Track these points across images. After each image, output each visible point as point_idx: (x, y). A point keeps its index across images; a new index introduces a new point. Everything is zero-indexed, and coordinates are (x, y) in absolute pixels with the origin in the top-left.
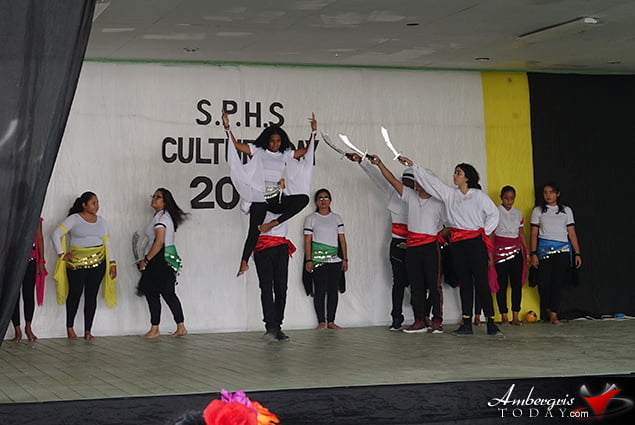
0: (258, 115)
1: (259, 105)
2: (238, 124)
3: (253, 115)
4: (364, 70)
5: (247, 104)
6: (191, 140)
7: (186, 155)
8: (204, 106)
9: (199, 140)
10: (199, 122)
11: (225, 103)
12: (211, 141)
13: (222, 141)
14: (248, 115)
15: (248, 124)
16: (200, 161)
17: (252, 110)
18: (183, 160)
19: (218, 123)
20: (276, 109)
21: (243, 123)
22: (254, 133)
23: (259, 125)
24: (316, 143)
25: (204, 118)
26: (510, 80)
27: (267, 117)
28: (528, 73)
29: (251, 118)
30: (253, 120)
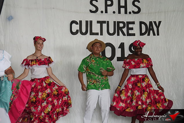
0: (125, 7)
1: (126, 1)
2: (114, 12)
3: (123, 7)
5: (119, 1)
6: (87, 22)
7: (84, 30)
8: (94, 2)
9: (91, 22)
10: (91, 11)
12: (98, 22)
13: (104, 22)
14: (120, 7)
15: (119, 12)
16: (92, 34)
17: (122, 4)
18: (82, 34)
19: (102, 12)
20: (136, 3)
21: (117, 11)
22: (124, 18)
23: (126, 13)
24: (160, 22)
25: (94, 9)
27: (131, 8)
29: (121, 9)
30: (123, 10)
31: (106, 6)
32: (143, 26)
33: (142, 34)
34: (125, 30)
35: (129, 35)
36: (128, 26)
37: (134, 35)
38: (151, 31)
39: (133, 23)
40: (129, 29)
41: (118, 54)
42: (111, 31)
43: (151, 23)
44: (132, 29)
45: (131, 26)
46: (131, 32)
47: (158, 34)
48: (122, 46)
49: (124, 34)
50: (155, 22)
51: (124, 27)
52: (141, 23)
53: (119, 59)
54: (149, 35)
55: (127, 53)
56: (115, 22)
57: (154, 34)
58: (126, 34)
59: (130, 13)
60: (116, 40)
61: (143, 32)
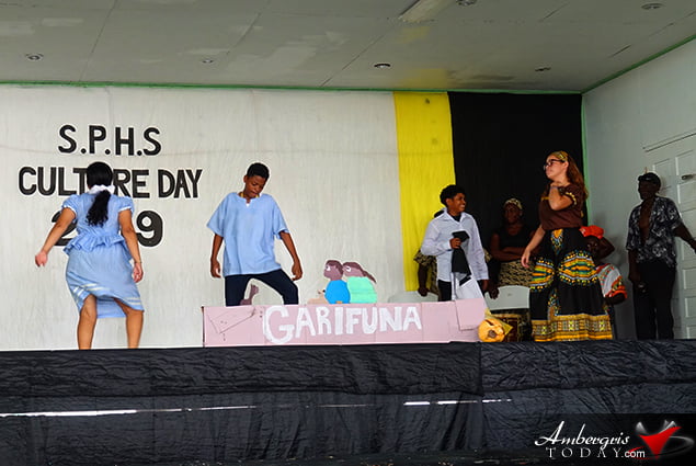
0: (130, 142)
1: (131, 130)
2: (108, 152)
3: (125, 142)
4: (255, 92)
5: (118, 130)
6: (53, 170)
7: (47, 187)
8: (68, 132)
9: (62, 170)
10: (61, 149)
11: (92, 129)
12: (76, 170)
14: (119, 142)
15: (118, 152)
16: (62, 192)
17: (125, 135)
18: (43, 192)
19: (83, 151)
20: (152, 135)
21: (113, 151)
22: (126, 162)
23: (131, 153)
24: (199, 172)
25: (68, 145)
26: (428, 101)
27: (140, 143)
28: (449, 93)
29: (122, 145)
30: (125, 148)
31: (93, 139)
32: (165, 177)
33: (162, 194)
34: (129, 186)
35: (137, 195)
36: (135, 179)
37: (147, 195)
38: (182, 190)
39: (146, 173)
40: (136, 184)
43: (181, 173)
44: (143, 184)
45: (140, 178)
46: (140, 190)
47: (195, 196)
50: (189, 172)
51: (127, 180)
52: (161, 173)
54: (177, 196)
57: (188, 195)
58: (131, 193)
59: (139, 153)
61: (165, 191)
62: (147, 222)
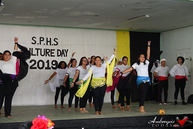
0: (50, 42)
1: (50, 39)
2: (44, 44)
3: (49, 42)
4: (82, 29)
5: (47, 38)
6: (30, 49)
8: (34, 39)
9: (32, 49)
10: (32, 43)
11: (40, 38)
12: (36, 49)
13: (39, 49)
14: (47, 42)
15: (47, 44)
16: (33, 55)
17: (49, 40)
19: (38, 44)
20: (56, 40)
21: (46, 44)
22: (49, 47)
23: (50, 45)
24: (68, 50)
25: (34, 42)
26: (124, 33)
27: (53, 42)
28: (130, 31)
29: (48, 43)
30: (49, 43)
31: (40, 41)
32: (59, 51)
33: (58, 56)
35: (52, 56)
36: (51, 52)
37: (54, 56)
38: (63, 54)
39: (54, 50)
40: (52, 53)
41: (46, 65)
42: (43, 54)
43: (63, 50)
44: (53, 53)
45: (52, 51)
46: (52, 54)
47: (66, 56)
48: (48, 62)
49: (49, 56)
50: (65, 50)
51: (49, 52)
52: (58, 50)
53: (46, 68)
54: (62, 56)
55: (50, 65)
56: (44, 49)
57: (65, 56)
58: (50, 55)
59: (52, 45)
60: (45, 59)
61: (59, 55)
62: (54, 63)
